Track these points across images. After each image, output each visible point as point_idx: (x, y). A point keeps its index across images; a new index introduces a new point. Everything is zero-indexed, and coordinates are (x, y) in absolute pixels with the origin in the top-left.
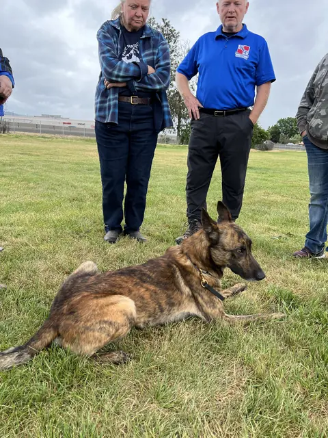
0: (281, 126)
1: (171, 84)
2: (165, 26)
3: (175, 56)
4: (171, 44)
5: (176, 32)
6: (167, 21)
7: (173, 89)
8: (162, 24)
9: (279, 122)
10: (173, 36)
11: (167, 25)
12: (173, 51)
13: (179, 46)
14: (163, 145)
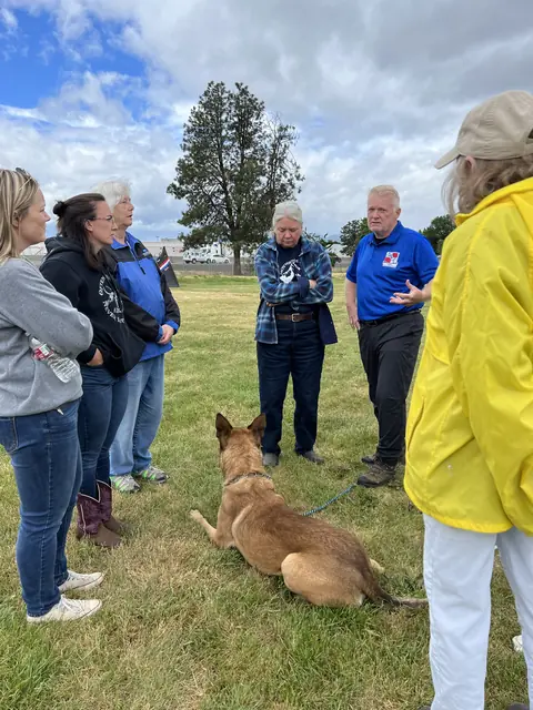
0: (438, 229)
1: (258, 181)
2: (241, 95)
3: (260, 137)
4: (253, 120)
5: (259, 102)
6: (243, 87)
7: (260, 188)
8: (236, 92)
9: (433, 222)
10: (255, 108)
11: (244, 92)
12: (256, 130)
13: (266, 122)
14: (248, 278)
